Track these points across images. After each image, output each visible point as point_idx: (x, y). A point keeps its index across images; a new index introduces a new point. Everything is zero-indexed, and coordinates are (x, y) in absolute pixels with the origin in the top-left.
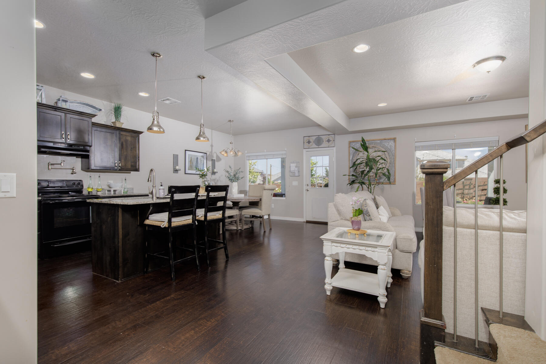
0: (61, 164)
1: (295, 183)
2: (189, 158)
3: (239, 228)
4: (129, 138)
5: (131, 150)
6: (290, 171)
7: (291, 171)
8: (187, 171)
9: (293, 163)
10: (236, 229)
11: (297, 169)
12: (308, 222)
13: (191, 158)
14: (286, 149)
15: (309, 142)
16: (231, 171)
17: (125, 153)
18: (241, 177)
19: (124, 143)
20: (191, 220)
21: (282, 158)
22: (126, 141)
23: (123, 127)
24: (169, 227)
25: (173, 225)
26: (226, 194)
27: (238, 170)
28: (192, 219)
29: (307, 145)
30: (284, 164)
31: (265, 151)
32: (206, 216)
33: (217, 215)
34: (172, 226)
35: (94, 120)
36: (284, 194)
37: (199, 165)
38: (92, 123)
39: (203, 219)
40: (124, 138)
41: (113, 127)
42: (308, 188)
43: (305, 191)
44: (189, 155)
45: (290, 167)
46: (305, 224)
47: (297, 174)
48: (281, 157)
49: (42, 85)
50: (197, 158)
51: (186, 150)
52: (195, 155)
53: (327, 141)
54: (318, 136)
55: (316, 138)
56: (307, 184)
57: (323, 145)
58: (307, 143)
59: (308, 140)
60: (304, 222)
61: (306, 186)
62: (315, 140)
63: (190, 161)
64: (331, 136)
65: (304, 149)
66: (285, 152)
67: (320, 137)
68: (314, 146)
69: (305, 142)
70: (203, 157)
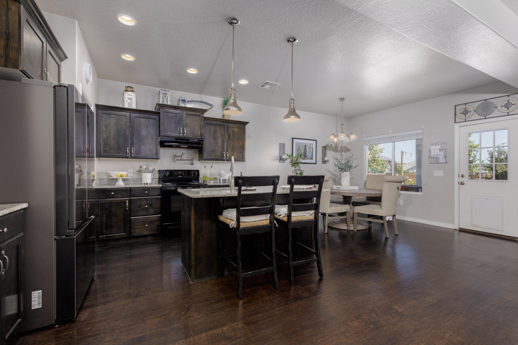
0: (182, 156)
1: (438, 173)
2: (296, 146)
3: (352, 228)
4: (236, 130)
5: (237, 141)
6: (430, 157)
7: (432, 157)
9: (436, 144)
10: (346, 229)
11: (442, 153)
12: (461, 230)
13: (299, 146)
14: (423, 127)
15: (466, 112)
16: (342, 159)
17: (232, 144)
18: (354, 165)
19: (231, 135)
20: (268, 221)
21: (416, 140)
22: (233, 132)
23: (231, 119)
24: (237, 228)
25: (242, 225)
26: (320, 188)
27: (351, 157)
28: (270, 220)
29: (461, 117)
30: (420, 148)
31: (390, 132)
32: (289, 216)
33: (307, 215)
34: (241, 227)
35: (206, 115)
36: (421, 188)
38: (204, 117)
39: (285, 219)
40: (231, 130)
41: (222, 120)
42: (462, 180)
43: (456, 185)
44: (296, 143)
45: (430, 150)
46: (457, 233)
47: (442, 160)
48: (415, 138)
49: (168, 90)
50: (306, 146)
51: (293, 139)
52: (302, 143)
53: (503, 106)
54: (485, 101)
55: (480, 104)
56: (461, 175)
57: (496, 113)
58: (461, 114)
59: (465, 109)
60: (456, 230)
61: (459, 177)
62: (477, 108)
63: (298, 149)
64: (514, 98)
65: (455, 123)
66: (421, 131)
67: (487, 102)
68: (476, 116)
69: (458, 113)
70: (312, 144)
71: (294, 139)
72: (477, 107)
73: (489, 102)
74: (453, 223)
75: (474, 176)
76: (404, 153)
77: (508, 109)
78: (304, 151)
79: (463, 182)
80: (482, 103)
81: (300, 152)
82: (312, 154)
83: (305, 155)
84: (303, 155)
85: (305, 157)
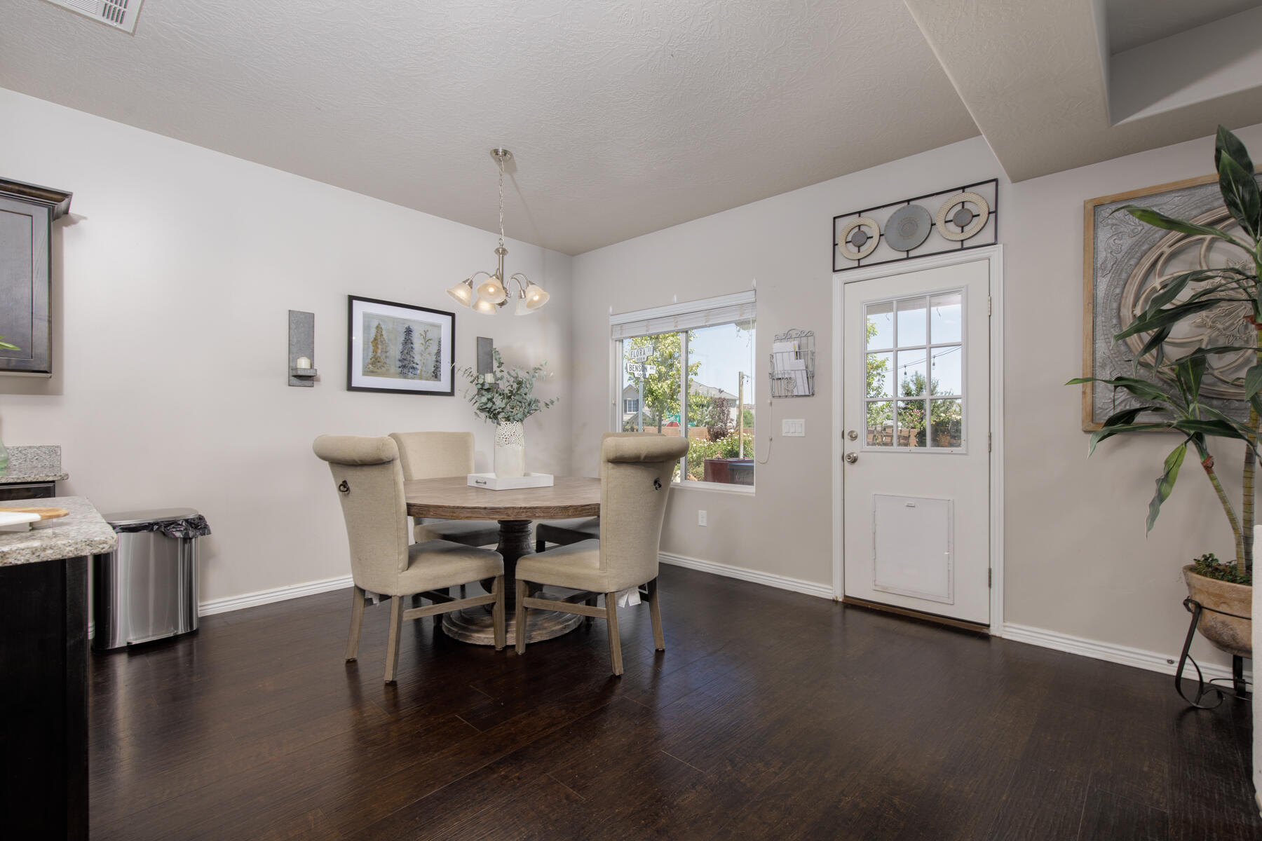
1: (792, 427)
2: (366, 328)
7: (776, 376)
8: (359, 380)
9: (787, 337)
11: (801, 364)
12: (850, 604)
13: (378, 327)
14: (755, 284)
15: (860, 239)
29: (847, 254)
31: (675, 299)
37: (417, 359)
42: (850, 447)
43: (837, 464)
44: (367, 316)
45: (772, 358)
46: (837, 610)
47: (802, 388)
48: (737, 318)
50: (409, 331)
51: (351, 299)
52: (394, 320)
53: (951, 221)
54: (907, 203)
55: (895, 213)
56: (849, 433)
57: (934, 244)
58: (848, 244)
59: (857, 229)
60: (835, 602)
61: (843, 438)
62: (886, 226)
63: (375, 339)
64: (977, 194)
65: (834, 271)
66: (750, 297)
67: (914, 206)
68: (885, 252)
69: (840, 240)
70: (439, 327)
71: (355, 302)
72: (889, 221)
73: (917, 207)
74: (829, 580)
75: (878, 432)
76: (745, 377)
77: (962, 232)
78: (401, 347)
79: (852, 453)
80: (899, 210)
81: (386, 352)
82: (437, 361)
83: (406, 362)
84: (400, 364)
85: (406, 371)
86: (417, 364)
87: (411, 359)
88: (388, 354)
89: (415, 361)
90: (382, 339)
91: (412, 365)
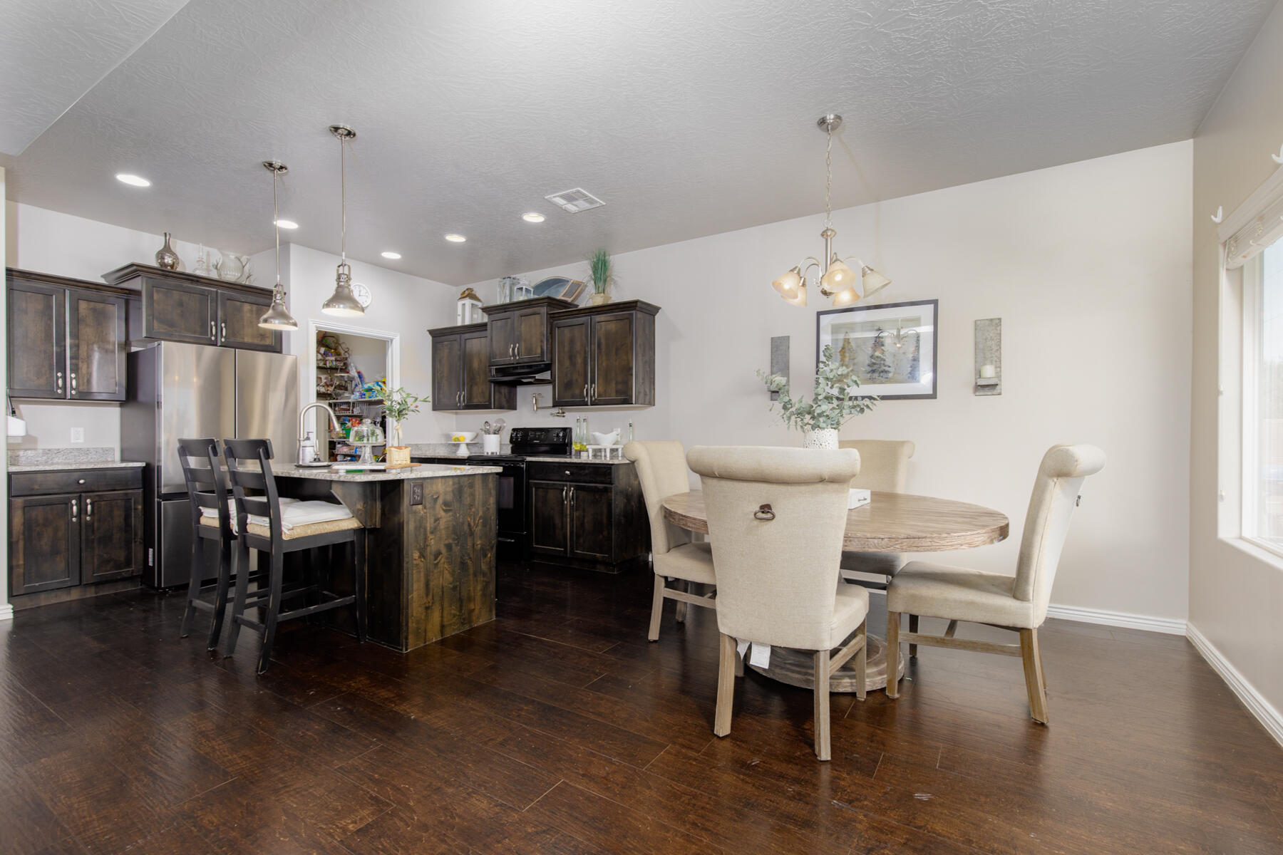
4: (612, 326)
5: (616, 355)
17: (604, 364)
19: (603, 341)
22: (607, 334)
37: (890, 360)
40: (603, 329)
41: (583, 312)
44: (836, 328)
63: (843, 348)
78: (870, 352)
81: (853, 359)
82: (914, 360)
83: (875, 367)
84: (870, 369)
85: (876, 375)
86: (889, 367)
87: (882, 362)
88: (856, 361)
89: (886, 364)
90: (850, 347)
91: (883, 368)
